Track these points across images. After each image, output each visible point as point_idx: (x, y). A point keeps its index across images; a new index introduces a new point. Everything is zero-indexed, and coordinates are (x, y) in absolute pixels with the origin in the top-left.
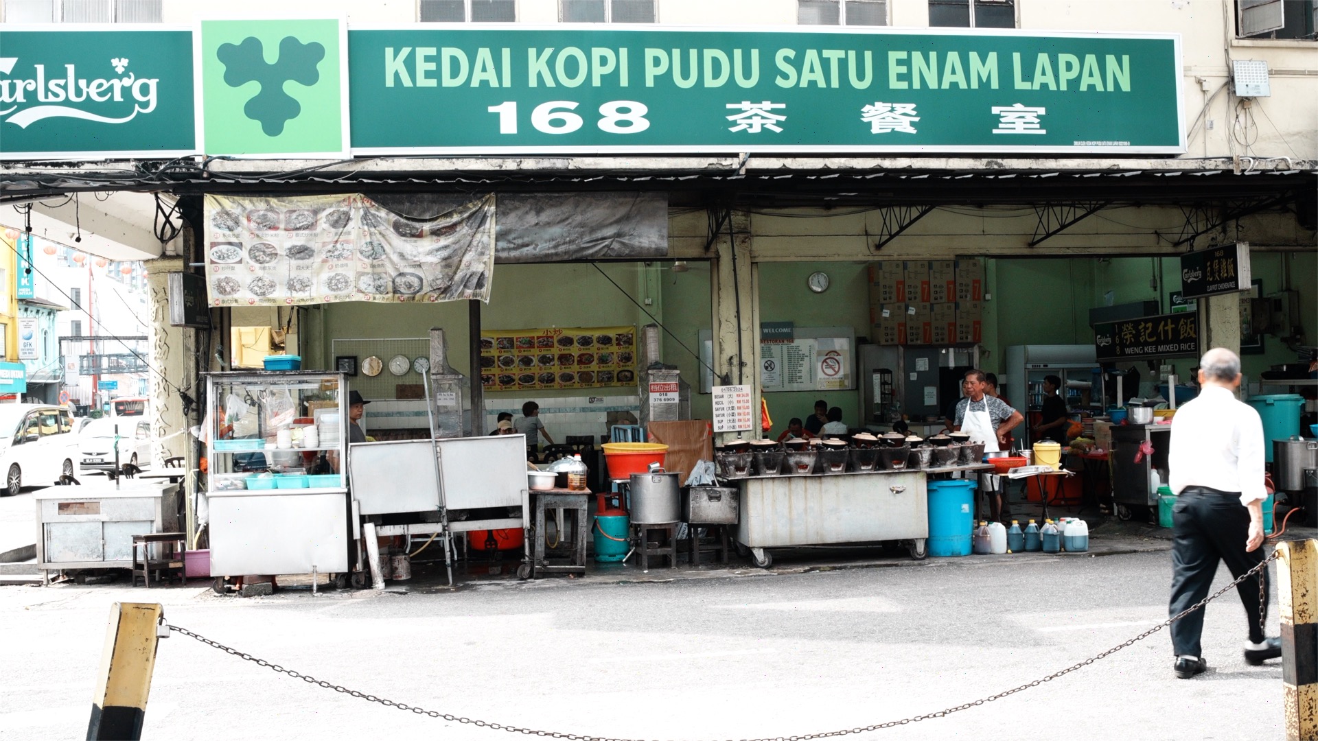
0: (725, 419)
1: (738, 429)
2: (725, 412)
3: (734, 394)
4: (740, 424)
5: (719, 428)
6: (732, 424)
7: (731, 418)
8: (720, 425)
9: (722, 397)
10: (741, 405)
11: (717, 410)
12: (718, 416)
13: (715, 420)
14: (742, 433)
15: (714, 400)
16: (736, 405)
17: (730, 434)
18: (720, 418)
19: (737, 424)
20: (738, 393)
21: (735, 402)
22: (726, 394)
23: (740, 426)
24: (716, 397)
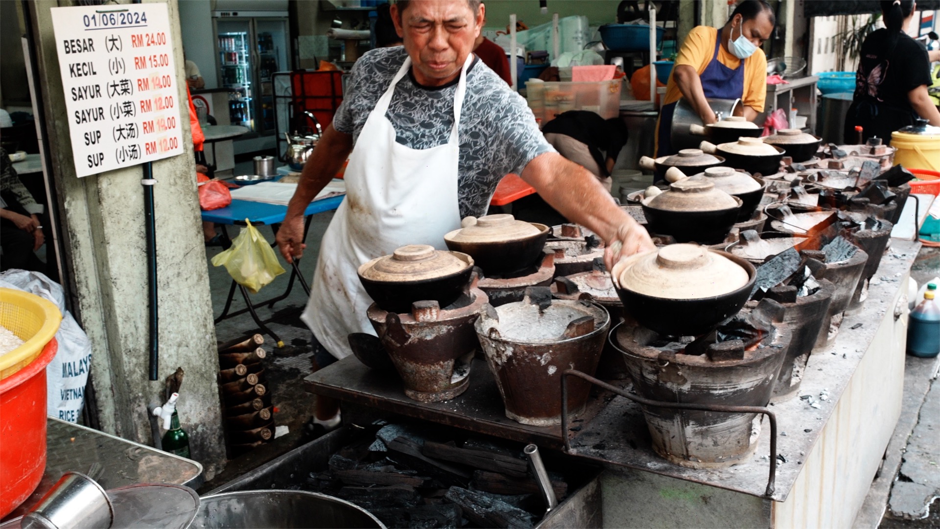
0: (107, 126)
1: (145, 158)
2: (105, 101)
3: (125, 34)
4: (150, 138)
5: (91, 162)
6: (127, 143)
7: (124, 121)
8: (94, 150)
9: (88, 46)
10: (146, 73)
11: (78, 96)
12: (82, 118)
13: (77, 132)
14: (155, 170)
15: (65, 61)
16: (133, 74)
17: (119, 178)
18: (91, 126)
19: (142, 139)
20: (137, 31)
21: (130, 64)
22: (99, 37)
23: (151, 147)
24: (70, 47)
